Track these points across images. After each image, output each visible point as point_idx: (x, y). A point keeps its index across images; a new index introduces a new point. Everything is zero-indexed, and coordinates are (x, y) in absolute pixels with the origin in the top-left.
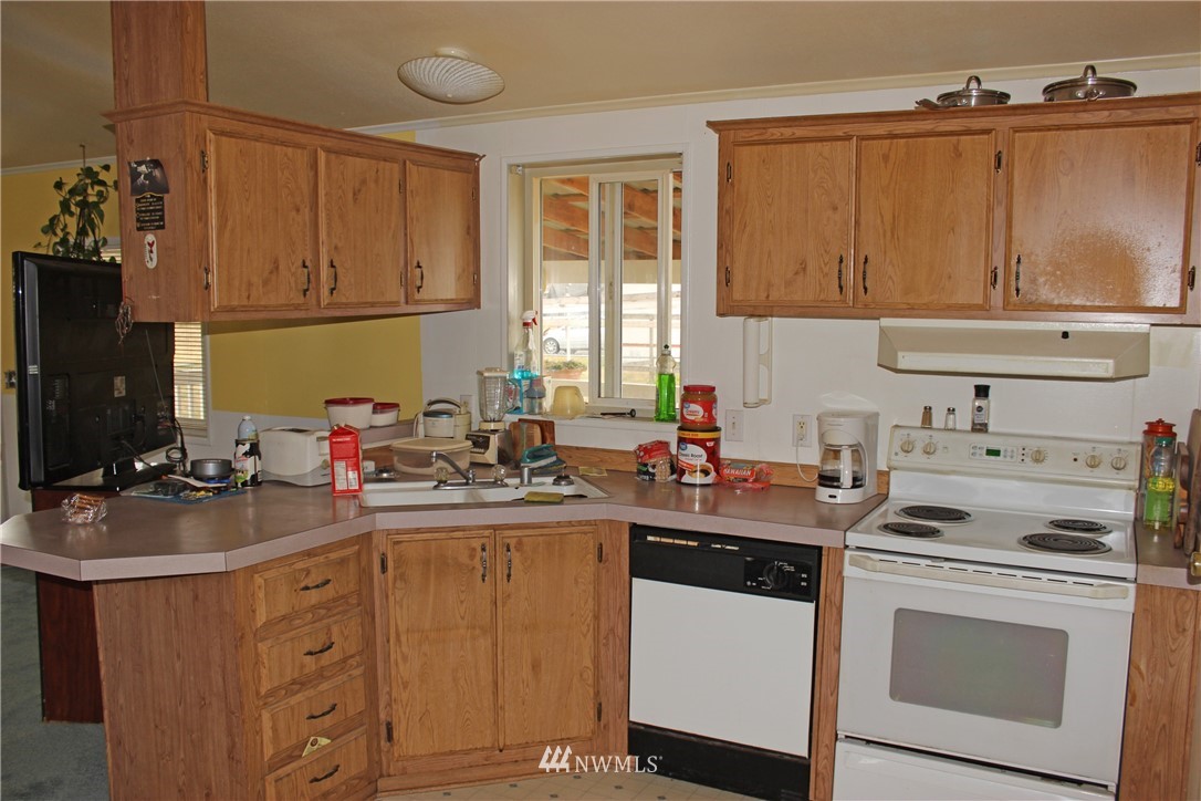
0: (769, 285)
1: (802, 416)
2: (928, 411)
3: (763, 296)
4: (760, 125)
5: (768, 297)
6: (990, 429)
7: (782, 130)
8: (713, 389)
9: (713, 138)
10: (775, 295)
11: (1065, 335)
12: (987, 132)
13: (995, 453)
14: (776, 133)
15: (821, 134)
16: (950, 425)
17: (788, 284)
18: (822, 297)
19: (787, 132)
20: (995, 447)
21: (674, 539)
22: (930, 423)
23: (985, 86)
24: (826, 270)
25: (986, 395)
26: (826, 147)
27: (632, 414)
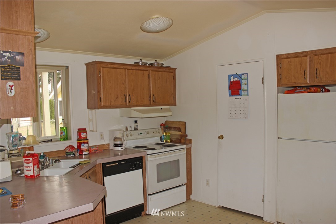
0: (111, 101)
1: (102, 133)
2: (126, 128)
3: (110, 104)
4: (107, 63)
5: (111, 104)
6: (139, 129)
7: (111, 65)
8: (85, 129)
9: (85, 66)
10: (112, 104)
11: (161, 109)
12: (147, 70)
13: (141, 134)
14: (110, 66)
15: (119, 67)
16: (131, 130)
17: (115, 101)
18: (122, 103)
19: (112, 66)
20: (141, 132)
21: (112, 164)
22: (128, 130)
23: (143, 61)
24: (122, 98)
25: (137, 123)
26: (121, 70)
27: (51, 140)
